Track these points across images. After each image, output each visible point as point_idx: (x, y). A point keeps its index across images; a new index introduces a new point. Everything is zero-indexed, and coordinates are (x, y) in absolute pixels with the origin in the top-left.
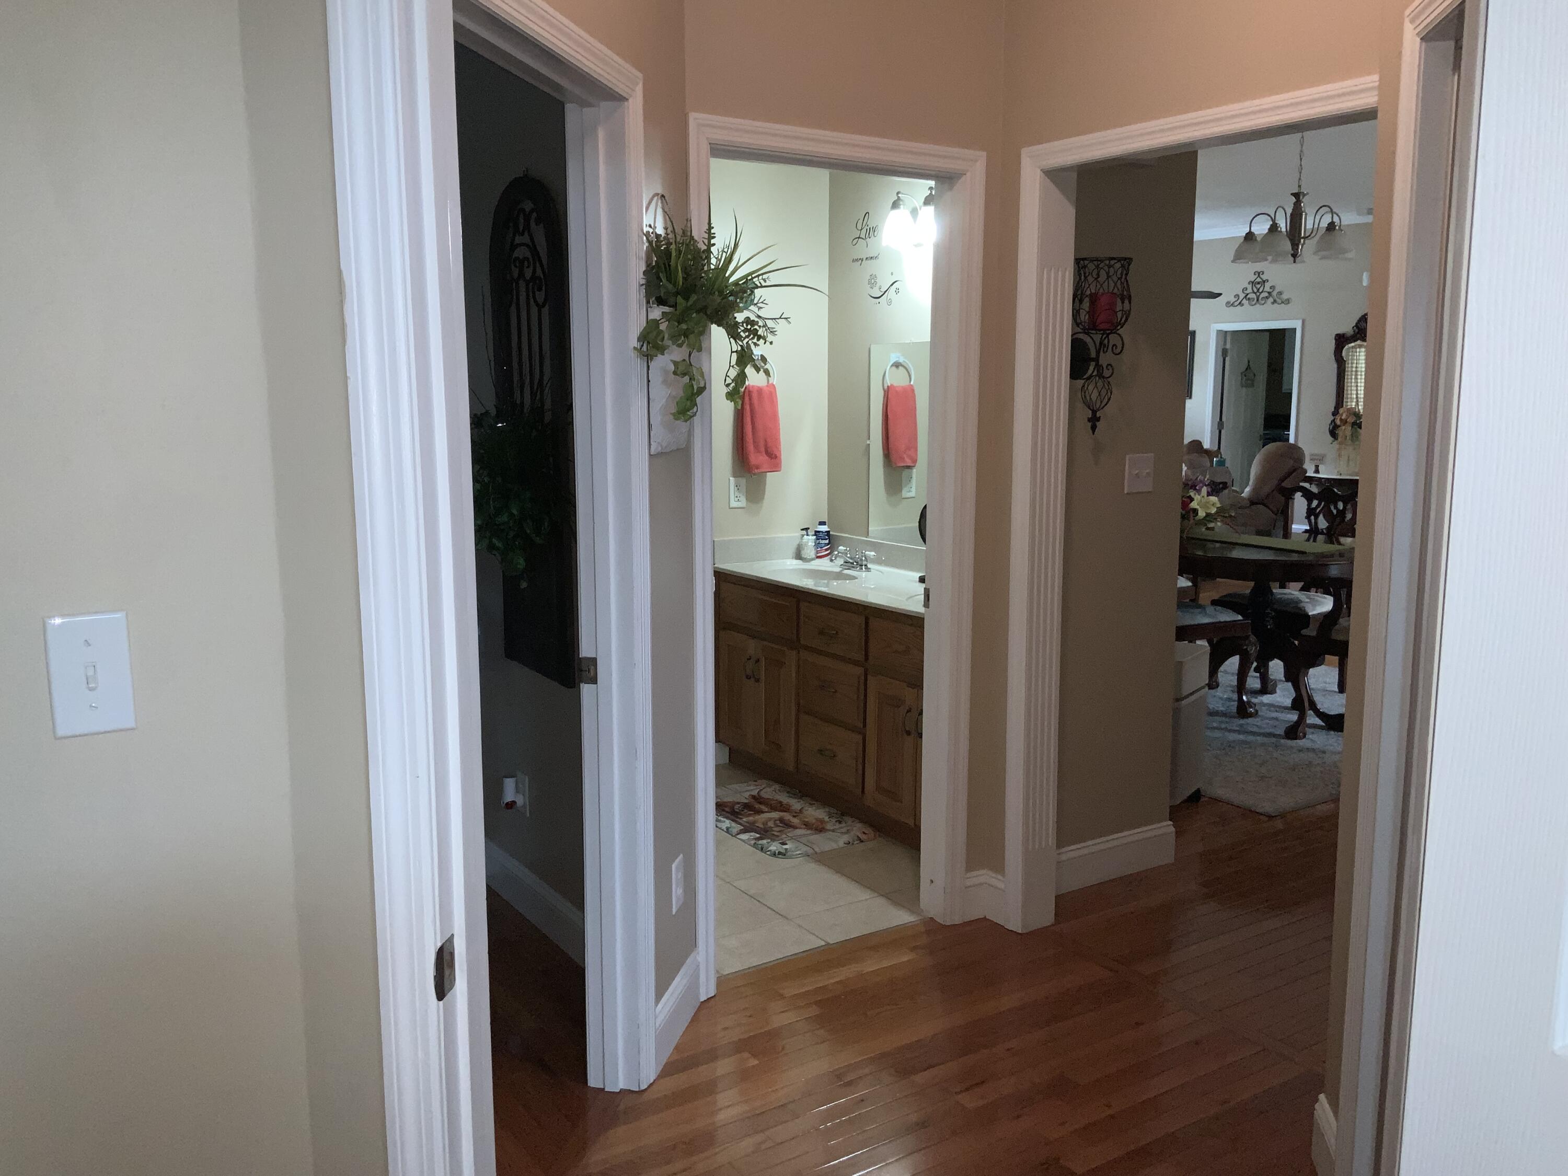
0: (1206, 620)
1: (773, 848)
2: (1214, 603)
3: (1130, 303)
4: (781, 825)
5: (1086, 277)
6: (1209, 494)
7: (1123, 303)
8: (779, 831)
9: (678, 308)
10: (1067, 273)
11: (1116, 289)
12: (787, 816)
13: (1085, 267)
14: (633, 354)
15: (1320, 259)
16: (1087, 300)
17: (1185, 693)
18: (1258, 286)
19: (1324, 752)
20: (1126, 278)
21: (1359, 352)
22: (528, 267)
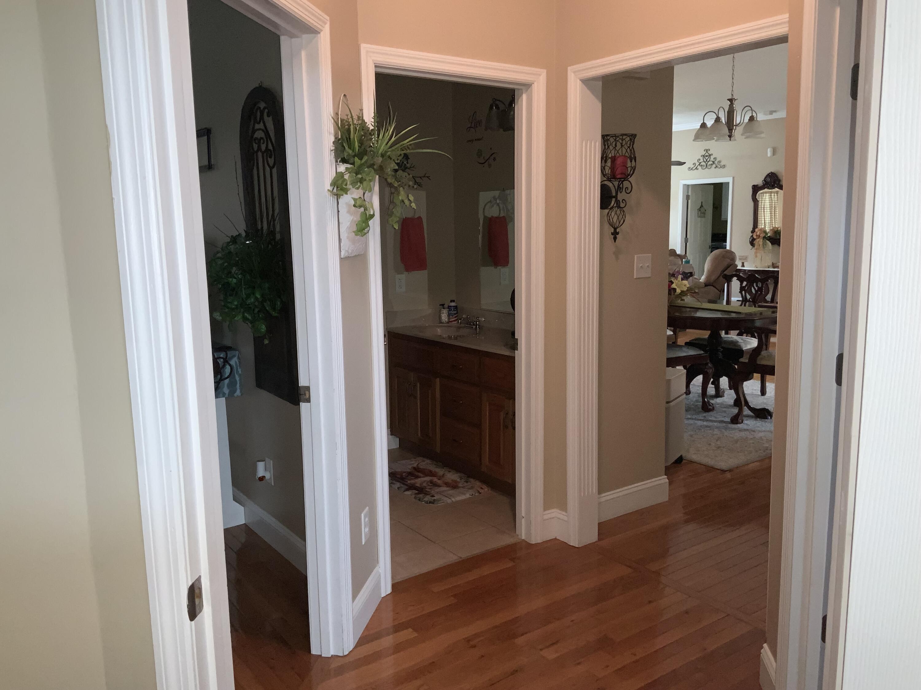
0: (684, 354)
1: (426, 499)
2: (687, 344)
3: (635, 162)
4: (431, 485)
5: (608, 147)
6: (682, 280)
7: (631, 162)
8: (430, 489)
9: (356, 164)
10: (597, 144)
11: (627, 153)
12: (435, 479)
13: (608, 140)
14: (328, 194)
15: (745, 138)
16: (609, 161)
17: (672, 399)
18: (707, 158)
19: (754, 431)
20: (633, 146)
21: (766, 196)
22: (263, 143)
